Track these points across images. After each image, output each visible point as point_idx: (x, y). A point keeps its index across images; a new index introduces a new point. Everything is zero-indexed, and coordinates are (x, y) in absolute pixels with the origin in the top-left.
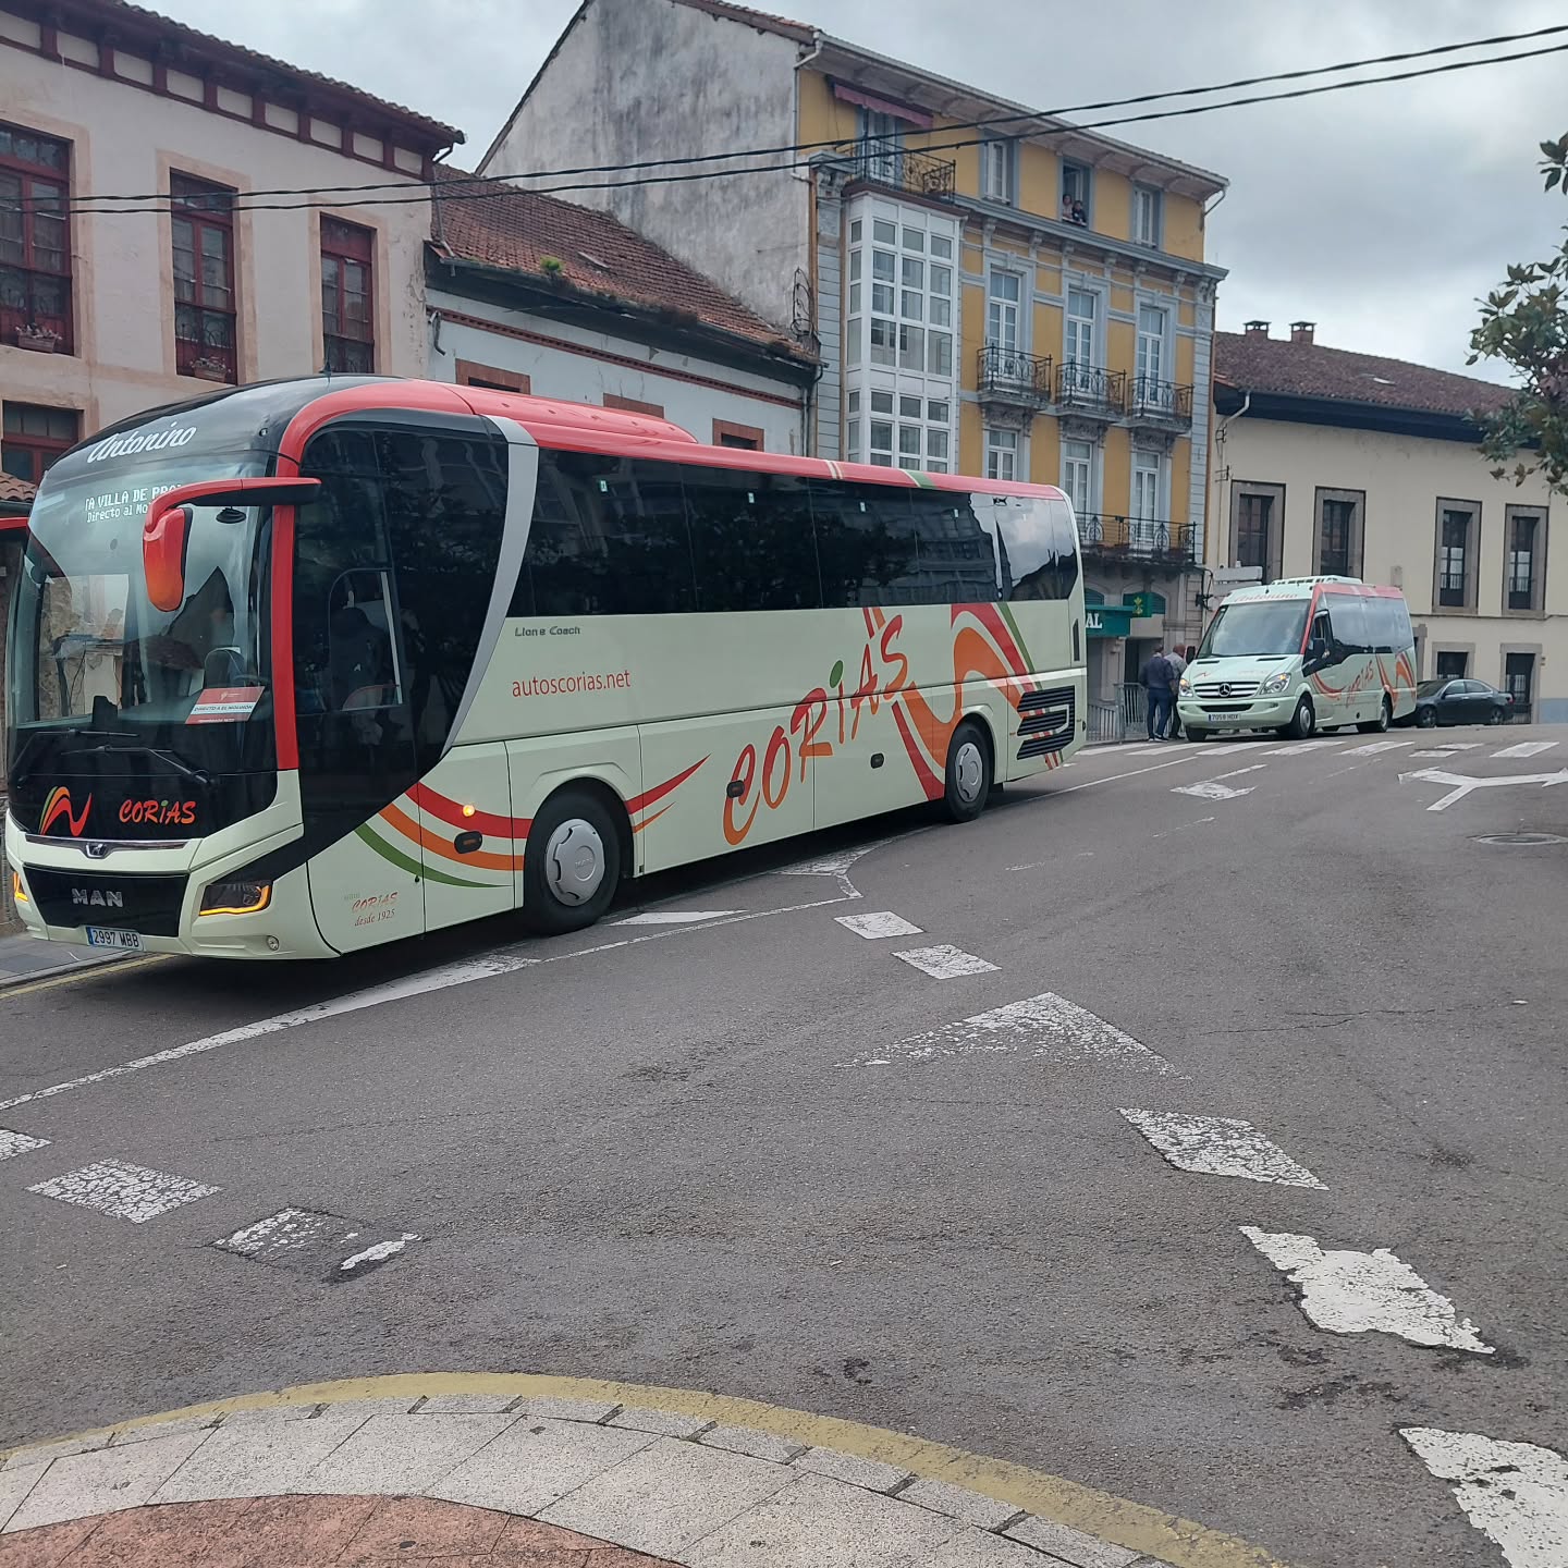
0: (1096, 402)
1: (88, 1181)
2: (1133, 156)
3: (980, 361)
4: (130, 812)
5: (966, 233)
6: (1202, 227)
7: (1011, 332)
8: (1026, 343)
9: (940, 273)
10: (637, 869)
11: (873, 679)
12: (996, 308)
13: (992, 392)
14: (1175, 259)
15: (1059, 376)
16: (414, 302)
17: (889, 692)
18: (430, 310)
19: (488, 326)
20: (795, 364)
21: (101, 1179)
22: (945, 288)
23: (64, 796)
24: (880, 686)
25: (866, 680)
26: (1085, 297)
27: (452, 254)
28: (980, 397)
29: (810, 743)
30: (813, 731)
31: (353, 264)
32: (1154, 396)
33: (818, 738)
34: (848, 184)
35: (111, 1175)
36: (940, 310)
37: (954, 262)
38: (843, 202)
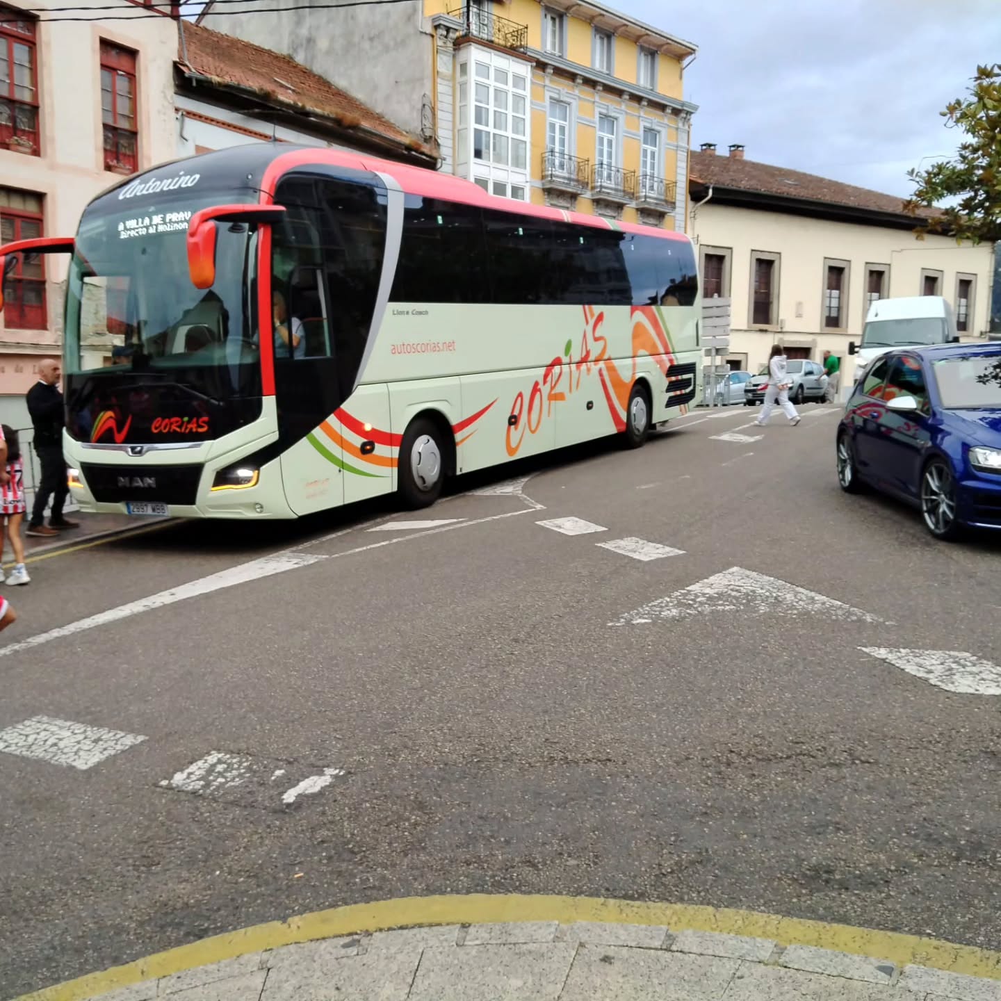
0: (616, 190)
1: (27, 736)
2: (639, 28)
3: (543, 161)
4: (160, 426)
5: (533, 74)
6: (681, 77)
7: (562, 142)
8: (572, 149)
9: (518, 99)
10: (458, 470)
11: (588, 353)
12: (553, 126)
13: (551, 182)
14: (664, 97)
15: (593, 172)
16: (166, 104)
17: (597, 361)
18: (177, 110)
19: (218, 122)
20: (424, 157)
21: (38, 733)
22: (521, 111)
23: (111, 417)
24: (592, 357)
25: (584, 353)
26: (608, 120)
27: (194, 70)
28: (543, 184)
29: (553, 392)
30: (555, 385)
31: (122, 75)
32: (652, 188)
33: (558, 390)
34: (458, 38)
35: (45, 730)
36: (518, 124)
37: (527, 93)
38: (455, 50)
